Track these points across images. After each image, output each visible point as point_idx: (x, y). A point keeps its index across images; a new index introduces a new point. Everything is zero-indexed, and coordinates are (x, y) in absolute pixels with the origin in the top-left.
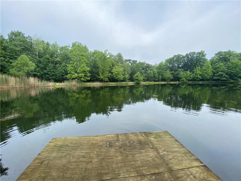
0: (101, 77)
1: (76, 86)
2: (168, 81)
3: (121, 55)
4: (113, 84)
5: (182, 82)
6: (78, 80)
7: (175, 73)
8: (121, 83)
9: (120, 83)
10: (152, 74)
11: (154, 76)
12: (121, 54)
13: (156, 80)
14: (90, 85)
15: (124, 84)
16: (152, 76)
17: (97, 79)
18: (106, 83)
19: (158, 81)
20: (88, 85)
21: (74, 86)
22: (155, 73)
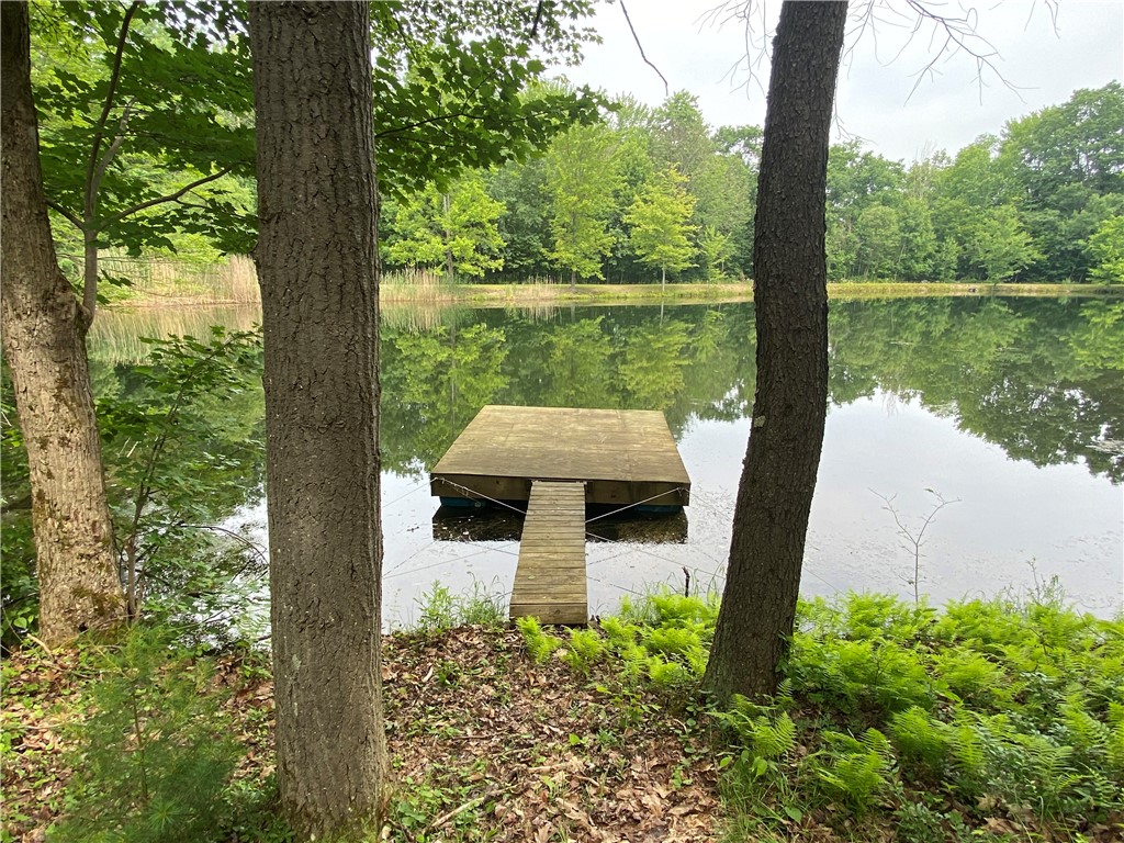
0: (563, 254)
1: (434, 304)
2: (999, 276)
3: (692, 104)
4: (626, 298)
5: (1099, 285)
6: (443, 270)
7: (1063, 226)
8: (678, 292)
9: (672, 289)
10: (895, 228)
11: (908, 241)
12: (693, 99)
13: (919, 267)
14: (502, 299)
15: (691, 296)
16: (889, 243)
17: (538, 264)
18: (589, 290)
19: (934, 277)
20: (493, 299)
21: (427, 301)
22: (912, 222)
